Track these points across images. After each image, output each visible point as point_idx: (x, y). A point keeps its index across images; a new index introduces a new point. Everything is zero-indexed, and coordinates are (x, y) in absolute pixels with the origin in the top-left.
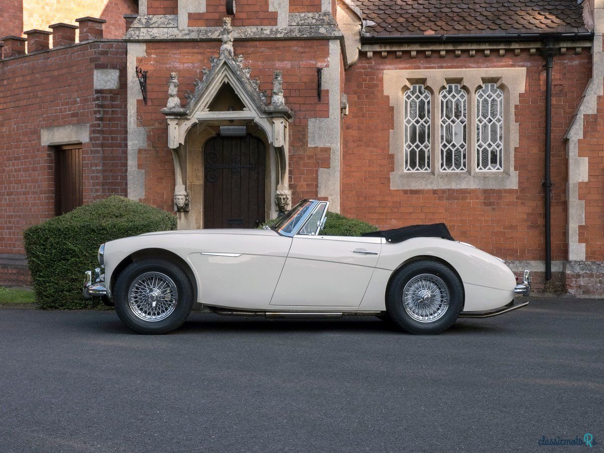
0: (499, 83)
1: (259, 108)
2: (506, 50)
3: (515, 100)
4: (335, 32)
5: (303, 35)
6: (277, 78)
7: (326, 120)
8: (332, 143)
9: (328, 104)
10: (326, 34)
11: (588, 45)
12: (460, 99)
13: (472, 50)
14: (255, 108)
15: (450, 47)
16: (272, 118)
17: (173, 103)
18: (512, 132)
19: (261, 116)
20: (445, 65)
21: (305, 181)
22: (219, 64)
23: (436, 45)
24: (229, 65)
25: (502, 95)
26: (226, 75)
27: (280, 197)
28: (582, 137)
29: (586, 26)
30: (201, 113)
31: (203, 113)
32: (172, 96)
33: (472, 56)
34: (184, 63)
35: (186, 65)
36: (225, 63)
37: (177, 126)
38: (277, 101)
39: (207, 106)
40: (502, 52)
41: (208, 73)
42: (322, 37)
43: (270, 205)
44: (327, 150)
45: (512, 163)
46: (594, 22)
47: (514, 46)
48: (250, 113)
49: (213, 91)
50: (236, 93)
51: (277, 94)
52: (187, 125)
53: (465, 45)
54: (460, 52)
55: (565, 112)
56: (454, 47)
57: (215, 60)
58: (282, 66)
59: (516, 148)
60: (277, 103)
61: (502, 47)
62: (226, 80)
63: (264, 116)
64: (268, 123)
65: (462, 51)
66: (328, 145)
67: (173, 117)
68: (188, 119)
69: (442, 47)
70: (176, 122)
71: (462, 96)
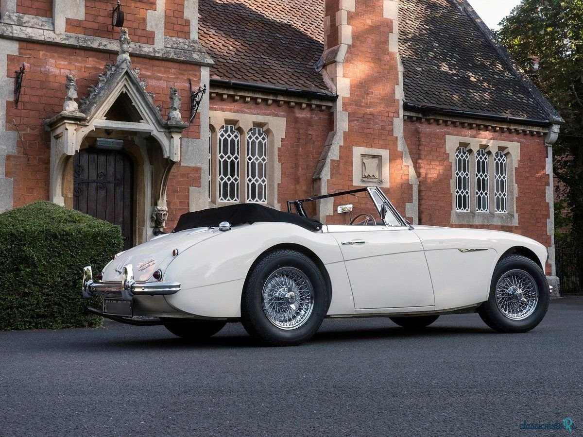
0: (265, 129)
1: (159, 122)
2: (274, 101)
3: (278, 144)
4: (207, 59)
5: (180, 57)
6: (175, 94)
7: (197, 141)
8: (203, 164)
9: (199, 126)
10: (199, 59)
11: (330, 104)
12: (234, 138)
13: (248, 97)
14: (154, 122)
15: (232, 93)
16: (170, 132)
17: (71, 107)
18: (276, 170)
19: (159, 130)
20: (225, 107)
21: (178, 198)
22: (121, 73)
23: (220, 89)
24: (131, 75)
25: (266, 138)
26: (125, 86)
27: (161, 212)
28: (330, 178)
29: (329, 90)
30: (98, 120)
31: (100, 121)
32: (70, 99)
33: (247, 102)
34: (60, 69)
35: (62, 71)
36: (127, 73)
37: (75, 132)
38: (176, 117)
39: (105, 114)
40: (270, 102)
41: (106, 80)
42: (196, 62)
43: (143, 221)
44: (198, 170)
45: (276, 196)
46: (336, 87)
47: (280, 98)
48: (147, 125)
49: (111, 100)
50: (134, 104)
51: (176, 109)
52: (85, 131)
53: (244, 92)
54: (238, 98)
55: (313, 157)
56: (235, 92)
57: (113, 68)
58: (158, 84)
59: (278, 184)
60: (176, 118)
61: (271, 97)
62: (124, 90)
63: (162, 130)
64: (165, 138)
65: (241, 97)
66: (199, 165)
67: (73, 122)
68: (86, 126)
69: (225, 92)
70: (75, 127)
71: (236, 136)
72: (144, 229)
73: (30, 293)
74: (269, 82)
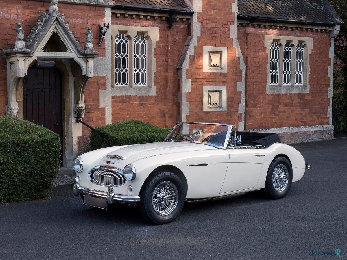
0: (145, 35)
1: (79, 52)
2: (151, 16)
3: (154, 46)
4: (109, 3)
5: (91, 2)
6: (89, 31)
7: (104, 59)
8: (107, 74)
9: (105, 48)
10: (104, 3)
11: (189, 17)
13: (134, 15)
14: (76, 51)
15: (123, 12)
16: (86, 58)
17: (20, 45)
18: (153, 63)
19: (79, 57)
20: (118, 22)
21: (91, 98)
22: (53, 19)
23: (115, 10)
24: (60, 21)
25: (146, 42)
26: (56, 28)
27: (81, 108)
28: (188, 68)
29: (188, 8)
30: (39, 53)
31: (40, 53)
32: (20, 39)
33: (134, 18)
34: (11, 14)
35: (12, 16)
36: (57, 19)
37: (24, 62)
38: (90, 47)
39: (43, 48)
40: (149, 17)
41: (42, 24)
42: (102, 5)
43: (70, 113)
44: (104, 78)
45: (153, 81)
46: (193, 6)
47: (156, 15)
48: (71, 54)
49: (47, 38)
50: (62, 39)
51: (90, 42)
52: (30, 61)
53: (131, 12)
54: (128, 16)
55: (177, 53)
56: (125, 12)
57: (47, 16)
58: (77, 22)
59: (154, 73)
60: (90, 48)
61: (149, 14)
62: (55, 31)
63: (81, 57)
64: (83, 62)
65: (129, 15)
66: (105, 75)
67: (22, 55)
68: (31, 57)
69: (119, 12)
70: (23, 59)
71: (126, 41)
72: (70, 119)
73: (3, 181)
74: (148, 4)
